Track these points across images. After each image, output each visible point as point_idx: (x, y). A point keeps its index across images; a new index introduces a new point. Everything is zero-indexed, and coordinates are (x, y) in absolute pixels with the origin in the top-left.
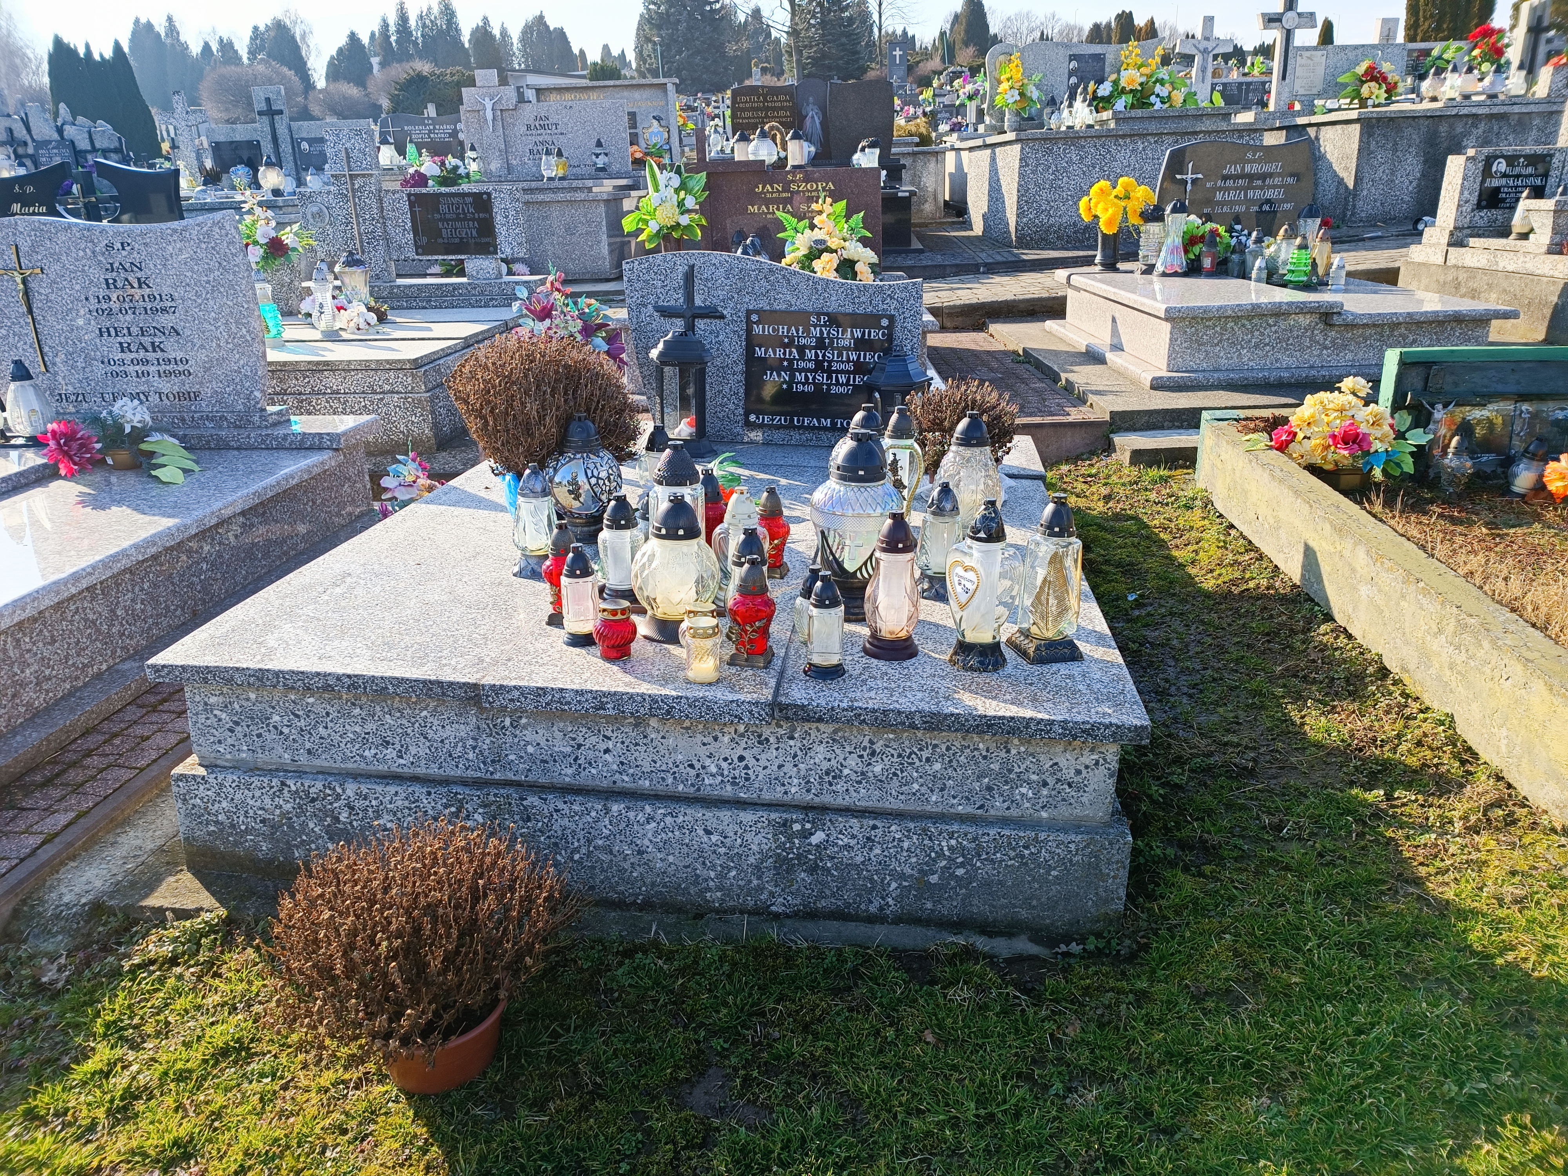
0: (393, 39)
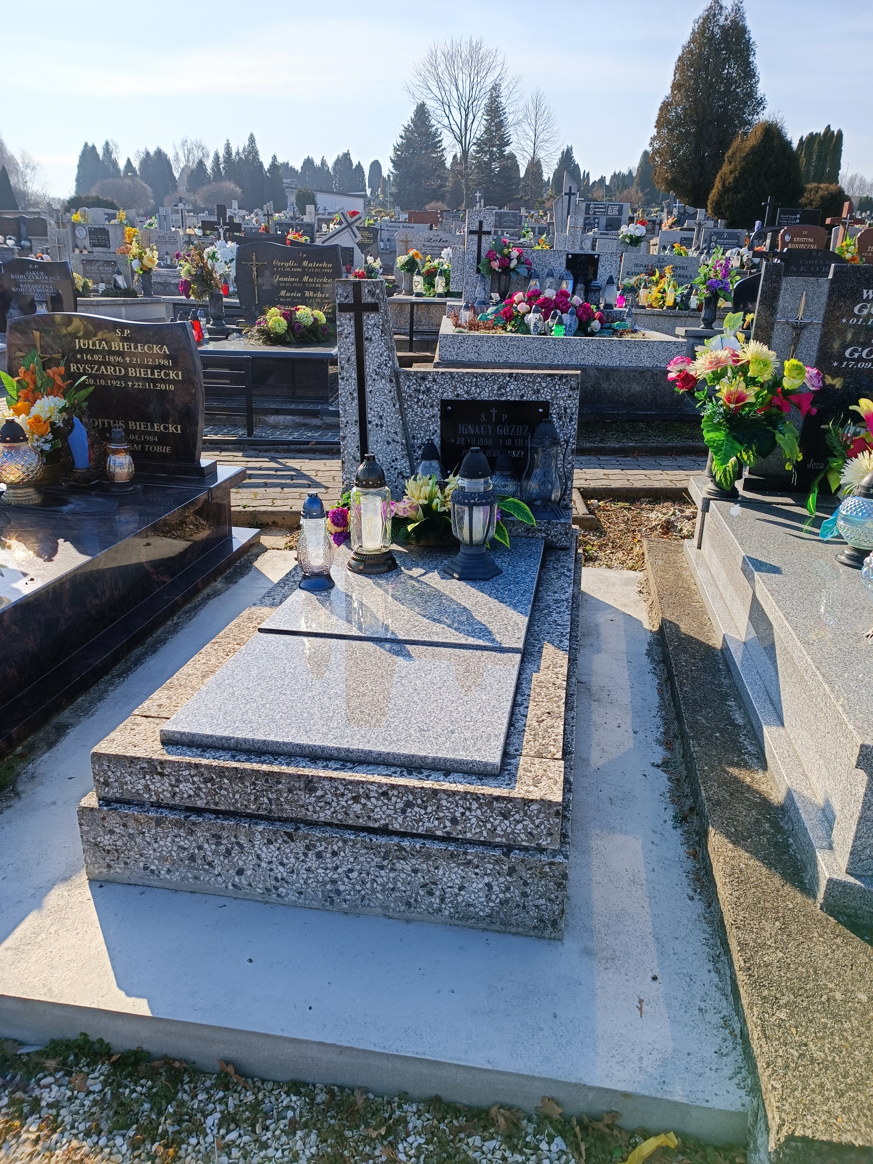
0: (222, 166)
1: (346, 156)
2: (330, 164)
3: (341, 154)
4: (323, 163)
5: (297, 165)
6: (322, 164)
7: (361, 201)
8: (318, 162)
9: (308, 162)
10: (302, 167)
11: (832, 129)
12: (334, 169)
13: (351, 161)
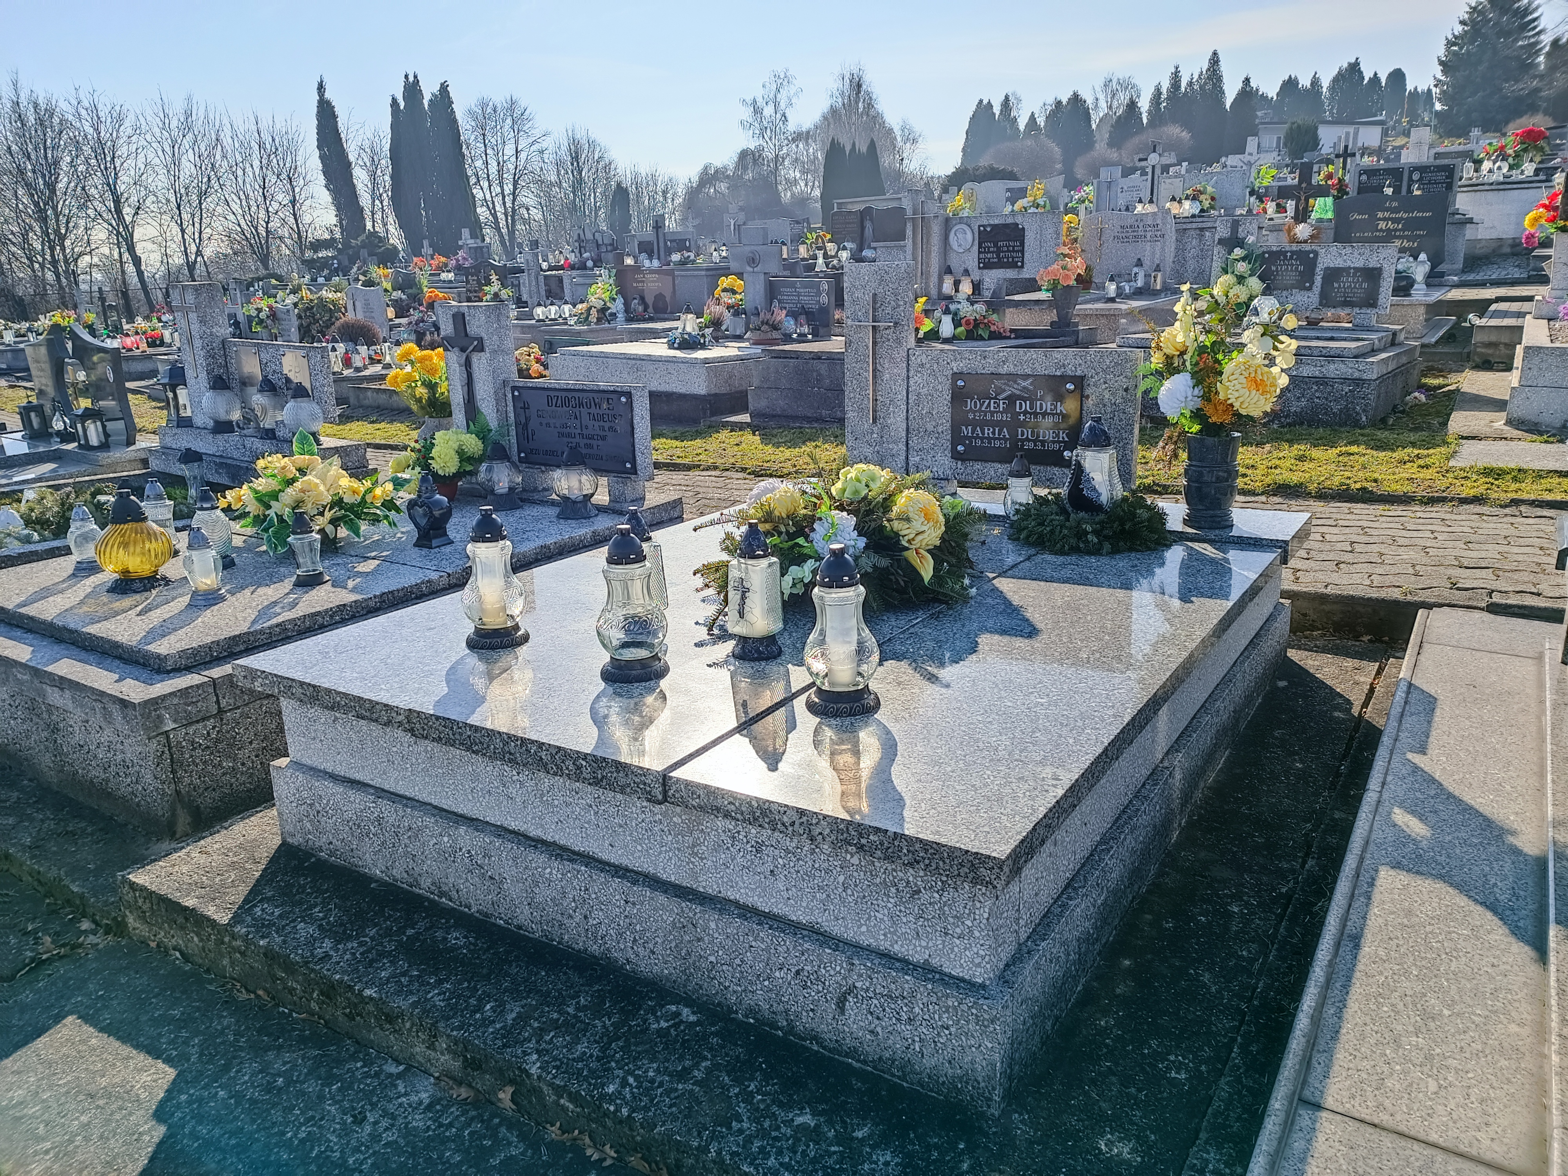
0: (1164, 105)
1: (1354, 67)
2: (1326, 83)
3: (1345, 65)
4: (1315, 82)
6: (1312, 84)
12: (1332, 88)
13: (1361, 73)
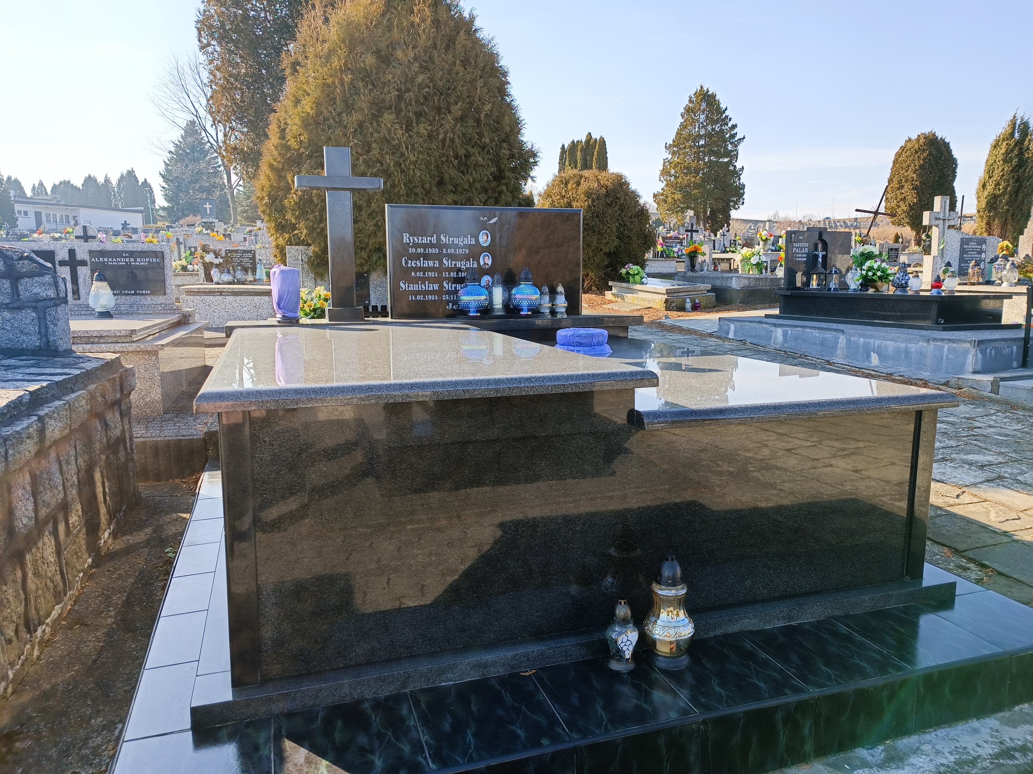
5: (78, 182)
7: (140, 216)
8: (101, 180)
9: (90, 180)
10: (83, 185)
11: (594, 136)
